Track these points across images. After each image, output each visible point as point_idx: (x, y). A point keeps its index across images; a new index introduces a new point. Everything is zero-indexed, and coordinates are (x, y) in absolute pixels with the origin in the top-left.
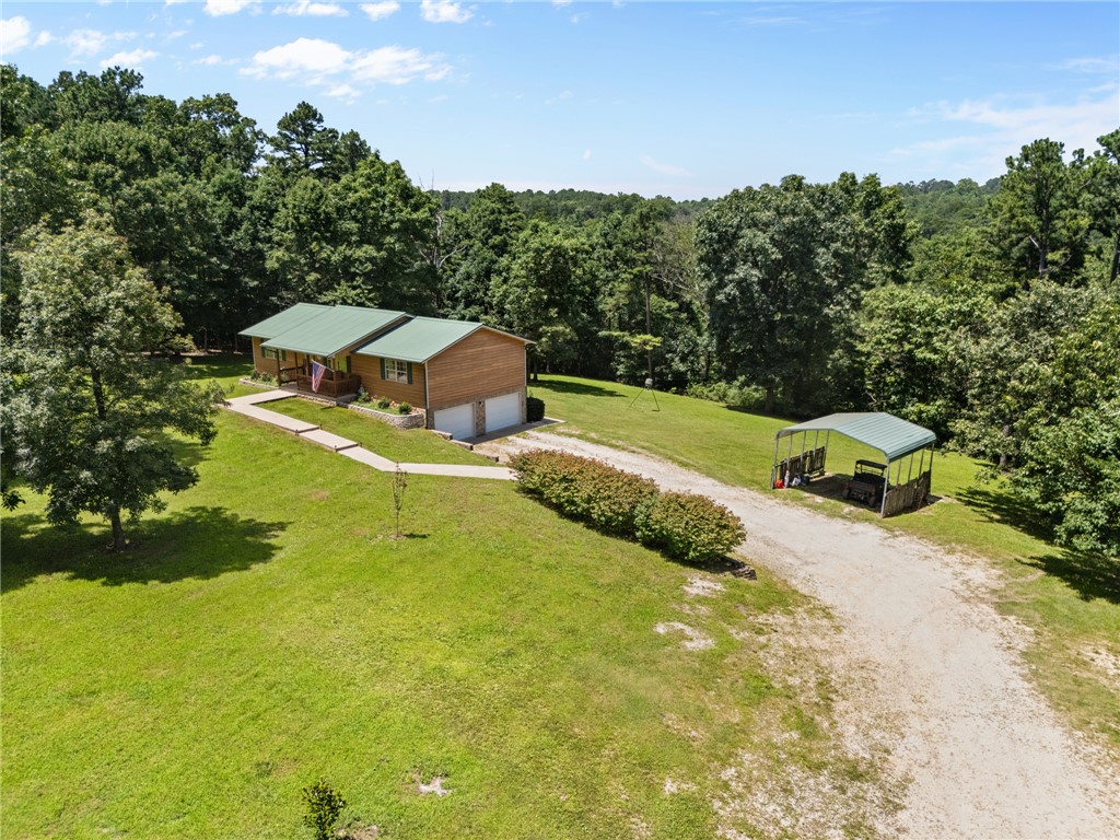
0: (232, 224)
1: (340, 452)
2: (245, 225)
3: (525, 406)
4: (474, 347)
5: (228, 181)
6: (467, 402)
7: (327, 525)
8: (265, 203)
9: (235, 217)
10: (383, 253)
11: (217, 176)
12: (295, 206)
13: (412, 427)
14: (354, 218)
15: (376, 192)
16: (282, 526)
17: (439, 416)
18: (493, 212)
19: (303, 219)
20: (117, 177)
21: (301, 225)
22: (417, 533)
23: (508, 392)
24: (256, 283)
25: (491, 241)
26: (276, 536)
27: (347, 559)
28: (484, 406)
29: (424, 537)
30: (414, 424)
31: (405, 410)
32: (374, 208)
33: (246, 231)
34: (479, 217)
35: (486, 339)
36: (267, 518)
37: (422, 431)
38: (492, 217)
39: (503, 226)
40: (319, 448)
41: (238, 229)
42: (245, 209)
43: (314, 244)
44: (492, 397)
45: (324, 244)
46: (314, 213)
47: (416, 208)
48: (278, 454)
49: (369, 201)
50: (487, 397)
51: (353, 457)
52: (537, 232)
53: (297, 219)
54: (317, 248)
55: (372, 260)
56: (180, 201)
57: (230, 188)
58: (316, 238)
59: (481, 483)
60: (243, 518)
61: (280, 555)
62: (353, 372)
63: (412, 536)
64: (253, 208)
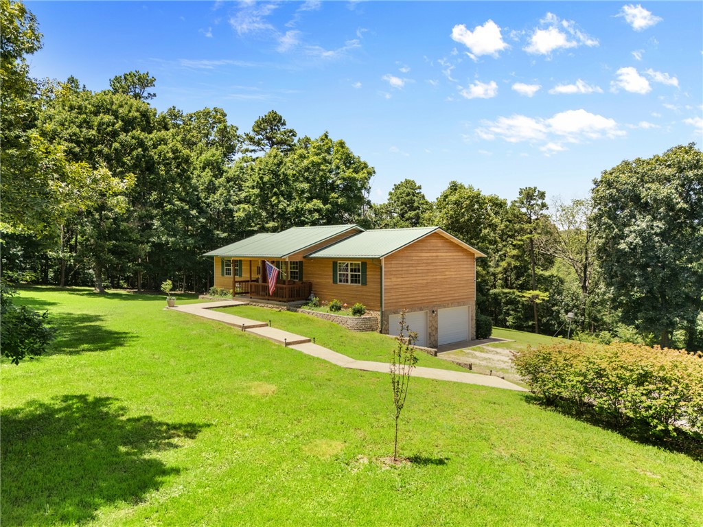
0: (211, 189)
1: (290, 347)
2: (221, 190)
3: (474, 321)
5: (211, 158)
6: (421, 309)
7: (271, 433)
8: (238, 176)
9: (214, 184)
10: (328, 206)
11: (203, 155)
12: (260, 169)
13: (365, 329)
14: (307, 180)
15: (324, 159)
17: (394, 320)
18: (408, 194)
19: (266, 179)
20: (117, 126)
21: (264, 184)
23: (459, 304)
24: (226, 234)
25: (407, 216)
28: (437, 315)
29: (441, 462)
30: (367, 327)
31: (358, 312)
32: (323, 170)
33: (221, 195)
34: (398, 198)
37: (376, 334)
38: (407, 198)
41: (214, 193)
42: (222, 180)
43: (274, 198)
44: (444, 307)
45: (282, 199)
46: (275, 174)
47: (356, 171)
49: (319, 164)
50: (440, 306)
53: (261, 178)
54: (276, 201)
55: (319, 211)
56: (167, 152)
57: (212, 164)
58: (275, 194)
62: (304, 279)
63: (416, 460)
64: (228, 180)
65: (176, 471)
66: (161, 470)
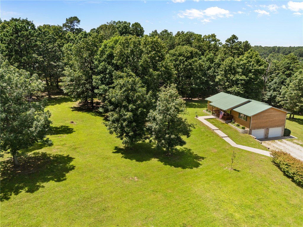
0: (209, 68)
1: (223, 138)
2: (212, 68)
3: (283, 131)
4: (268, 113)
5: (210, 57)
6: (263, 128)
7: (214, 161)
8: (218, 63)
9: (210, 66)
10: (248, 78)
11: (208, 56)
12: (225, 65)
13: (245, 133)
14: (241, 68)
15: (249, 61)
16: (203, 158)
17: (253, 131)
18: (288, 64)
19: (227, 68)
20: (184, 60)
21: (226, 70)
22: (237, 169)
23: (278, 127)
24: (213, 83)
25: (286, 73)
26: (201, 161)
27: (216, 172)
28: (269, 130)
29: (238, 171)
30: (246, 132)
31: (243, 128)
32: (247, 66)
33: (212, 70)
34: (283, 65)
35: (273, 111)
36: (200, 155)
37: (247, 135)
39: (291, 68)
40: (218, 135)
41: (211, 70)
42: (213, 64)
43: (229, 75)
44: (272, 127)
45: (232, 75)
46: (230, 67)
47: (260, 65)
48: (207, 135)
49: (246, 64)
50: (270, 127)
51: (226, 140)
52: (301, 73)
53: (225, 68)
54: (229, 76)
55: (244, 80)
56: (197, 65)
57: (210, 59)
58: (230, 74)
59: (261, 156)
60: (195, 153)
61: (201, 167)
62: (231, 114)
63: (235, 170)
64: (215, 64)
65: (201, 165)
66: (199, 164)
